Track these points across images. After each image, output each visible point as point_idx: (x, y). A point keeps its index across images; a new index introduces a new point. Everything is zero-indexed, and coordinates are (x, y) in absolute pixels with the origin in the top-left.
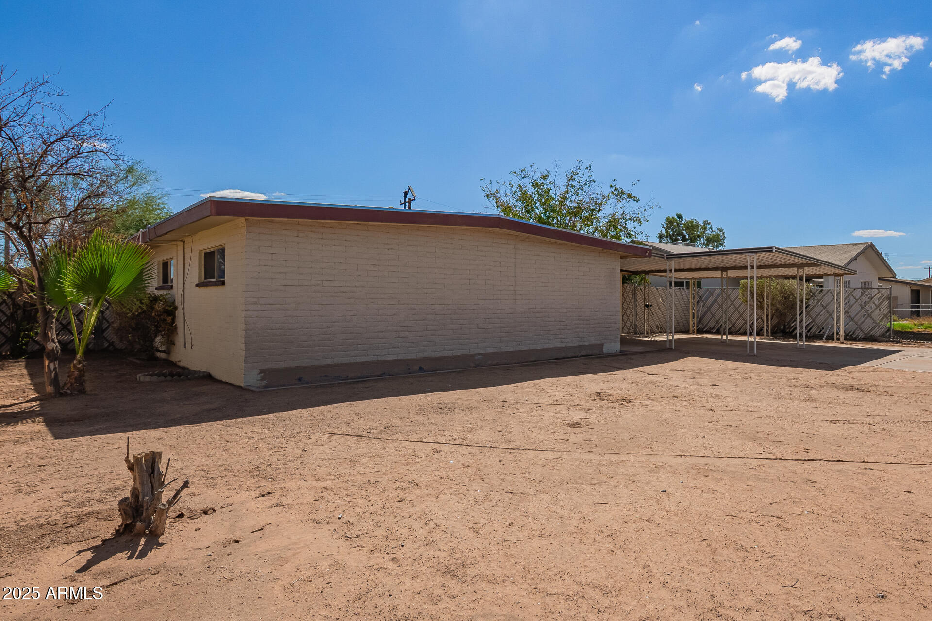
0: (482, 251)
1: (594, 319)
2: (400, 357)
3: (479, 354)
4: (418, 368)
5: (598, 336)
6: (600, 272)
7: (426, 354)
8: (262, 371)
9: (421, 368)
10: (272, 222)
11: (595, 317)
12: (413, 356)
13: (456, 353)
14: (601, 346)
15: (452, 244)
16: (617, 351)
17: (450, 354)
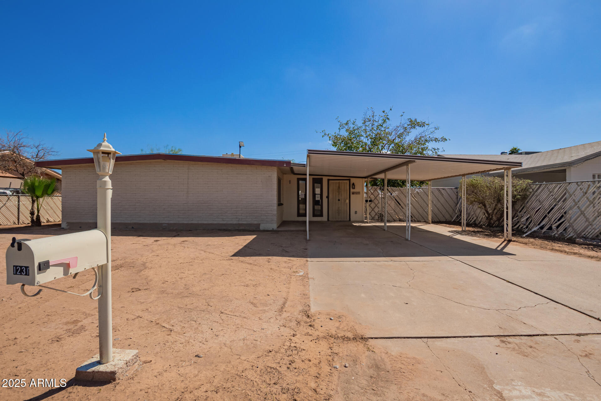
0: (167, 172)
1: (251, 208)
2: (122, 222)
3: (166, 223)
4: (131, 227)
5: (255, 218)
6: (257, 179)
7: (135, 221)
8: (67, 223)
9: (133, 228)
10: (70, 167)
11: (252, 207)
12: (129, 222)
13: (152, 222)
14: (259, 225)
15: (149, 169)
16: (273, 229)
17: (148, 222)
